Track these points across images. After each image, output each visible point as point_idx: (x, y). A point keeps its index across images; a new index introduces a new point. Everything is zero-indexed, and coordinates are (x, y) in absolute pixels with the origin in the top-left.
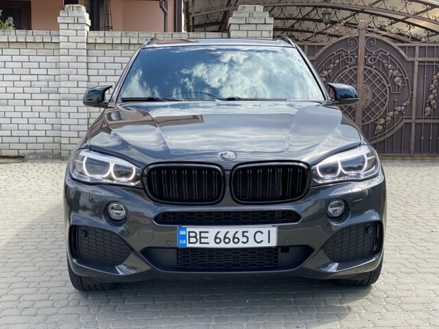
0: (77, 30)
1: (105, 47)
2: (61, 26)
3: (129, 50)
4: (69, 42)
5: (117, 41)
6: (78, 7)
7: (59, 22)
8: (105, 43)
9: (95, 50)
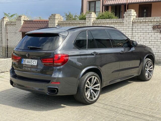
0: (129, 18)
1: (138, 23)
2: (125, 17)
3: (146, 24)
4: (127, 22)
5: (141, 21)
6: (131, 10)
7: (124, 16)
8: (138, 22)
9: (135, 24)
